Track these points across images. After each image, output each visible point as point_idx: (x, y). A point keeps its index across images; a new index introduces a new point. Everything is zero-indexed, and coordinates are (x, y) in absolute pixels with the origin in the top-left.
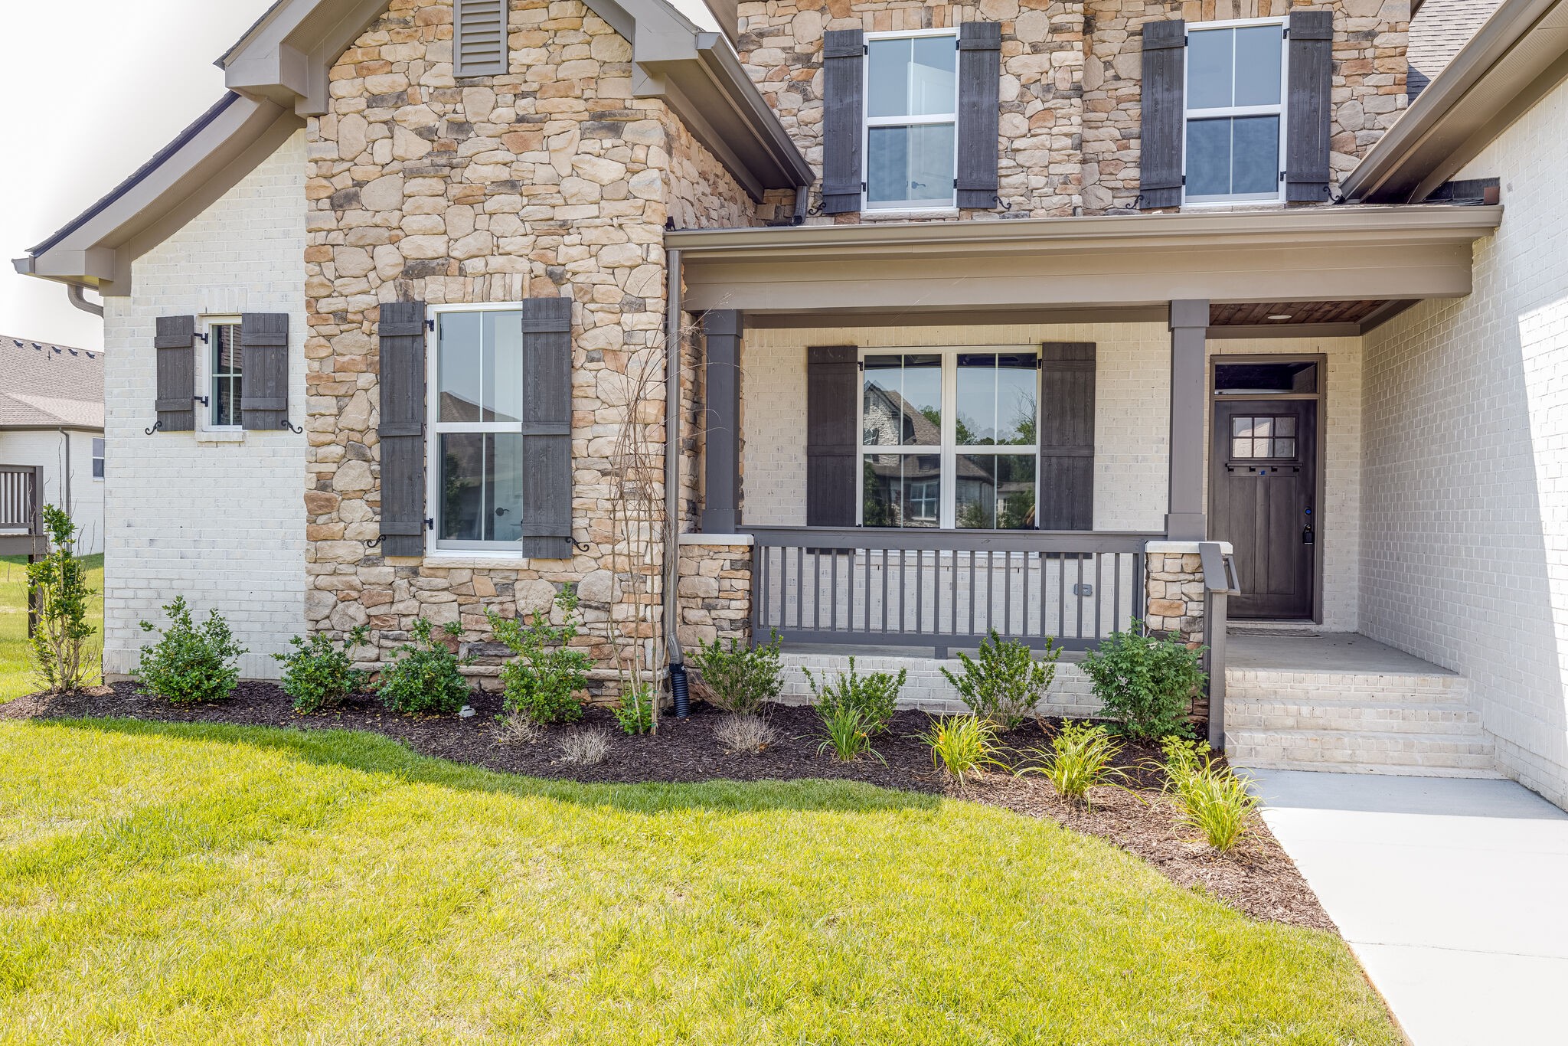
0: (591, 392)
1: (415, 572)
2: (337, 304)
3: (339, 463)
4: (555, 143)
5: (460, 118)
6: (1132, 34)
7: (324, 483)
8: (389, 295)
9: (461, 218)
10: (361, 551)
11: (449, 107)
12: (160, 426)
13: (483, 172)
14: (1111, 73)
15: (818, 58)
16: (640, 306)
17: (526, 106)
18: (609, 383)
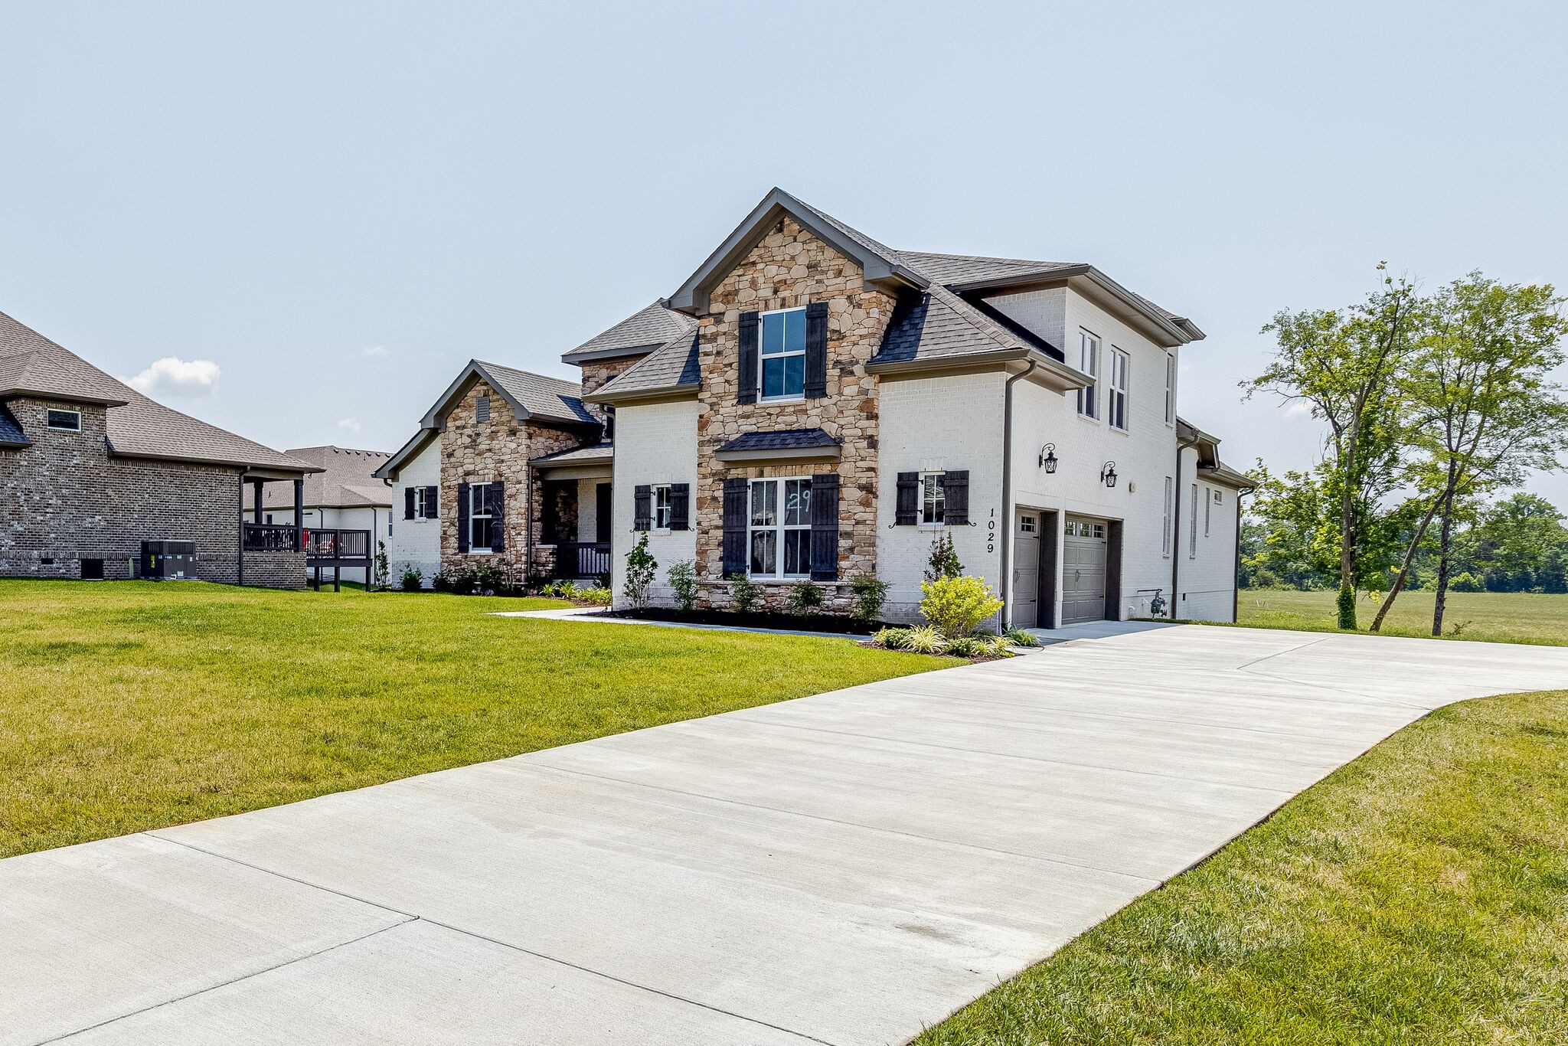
0: (509, 506)
2: (448, 484)
3: (449, 527)
4: (500, 438)
5: (478, 432)
7: (445, 533)
8: (461, 481)
9: (478, 459)
10: (453, 551)
11: (475, 429)
12: (406, 518)
13: (483, 447)
16: (521, 482)
17: (493, 428)
18: (513, 503)
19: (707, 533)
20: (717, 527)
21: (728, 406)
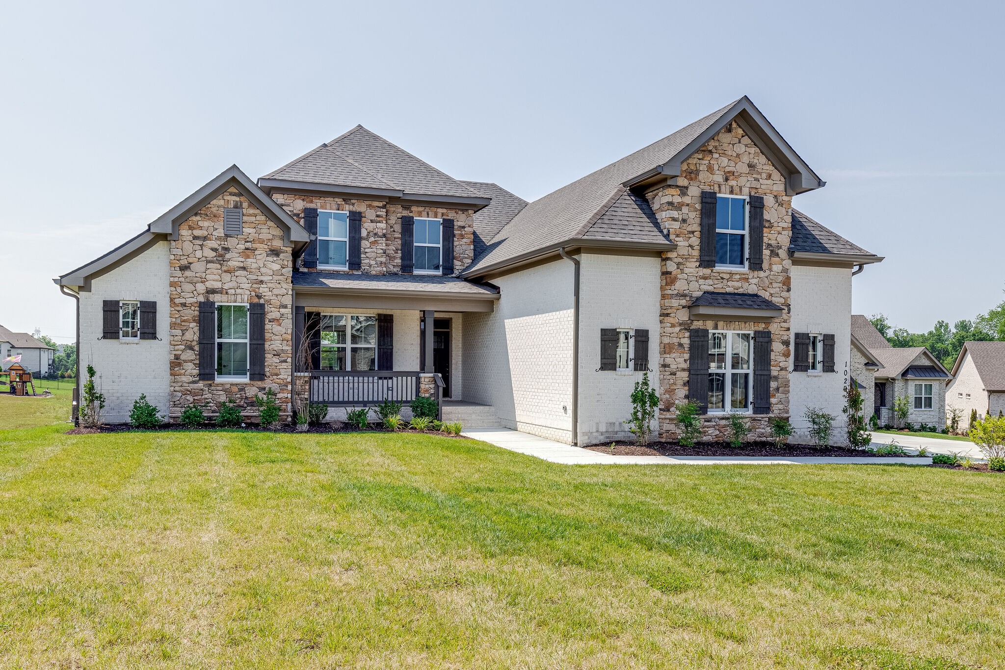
0: (270, 331)
1: (210, 385)
2: (183, 301)
3: (183, 351)
4: (258, 257)
5: (227, 246)
6: (398, 218)
7: (177, 357)
8: (201, 299)
9: (226, 277)
10: (191, 379)
11: (223, 243)
12: (104, 337)
13: (233, 264)
14: (392, 229)
15: (302, 215)
16: (285, 307)
17: (248, 245)
18: (276, 328)
19: (675, 374)
20: (684, 370)
21: (692, 267)
